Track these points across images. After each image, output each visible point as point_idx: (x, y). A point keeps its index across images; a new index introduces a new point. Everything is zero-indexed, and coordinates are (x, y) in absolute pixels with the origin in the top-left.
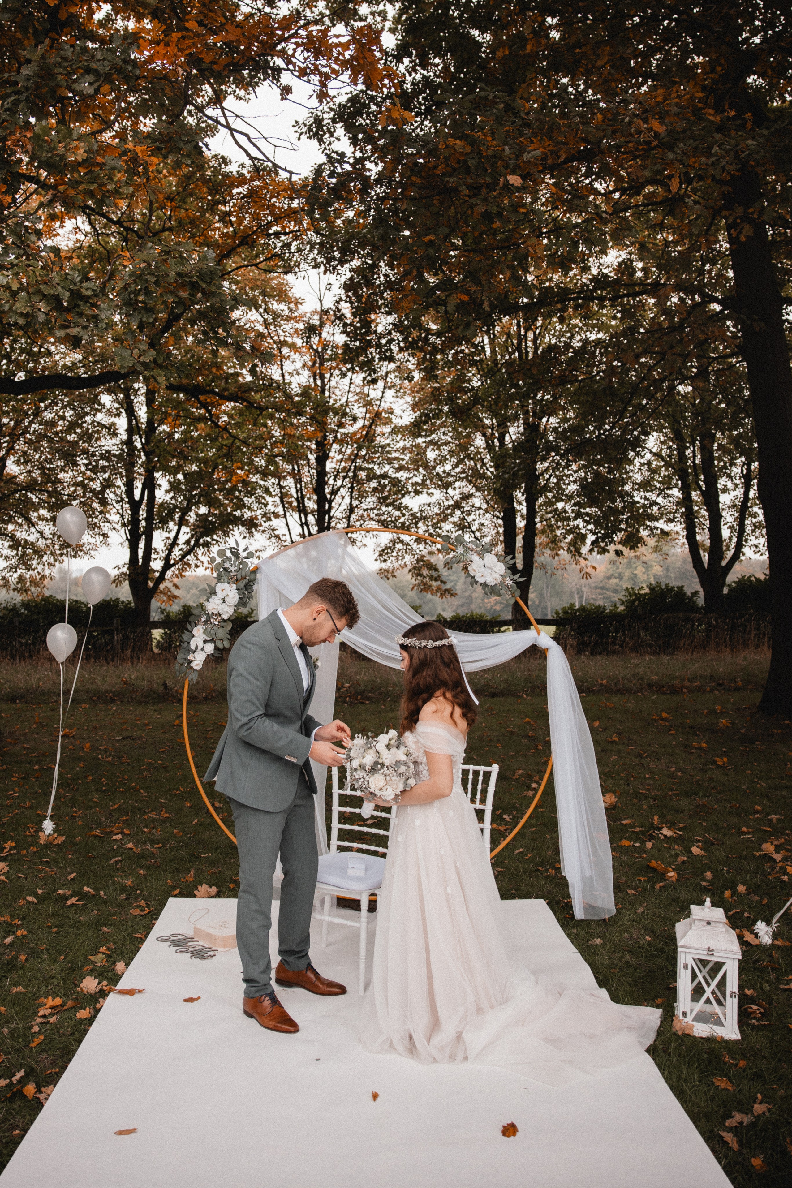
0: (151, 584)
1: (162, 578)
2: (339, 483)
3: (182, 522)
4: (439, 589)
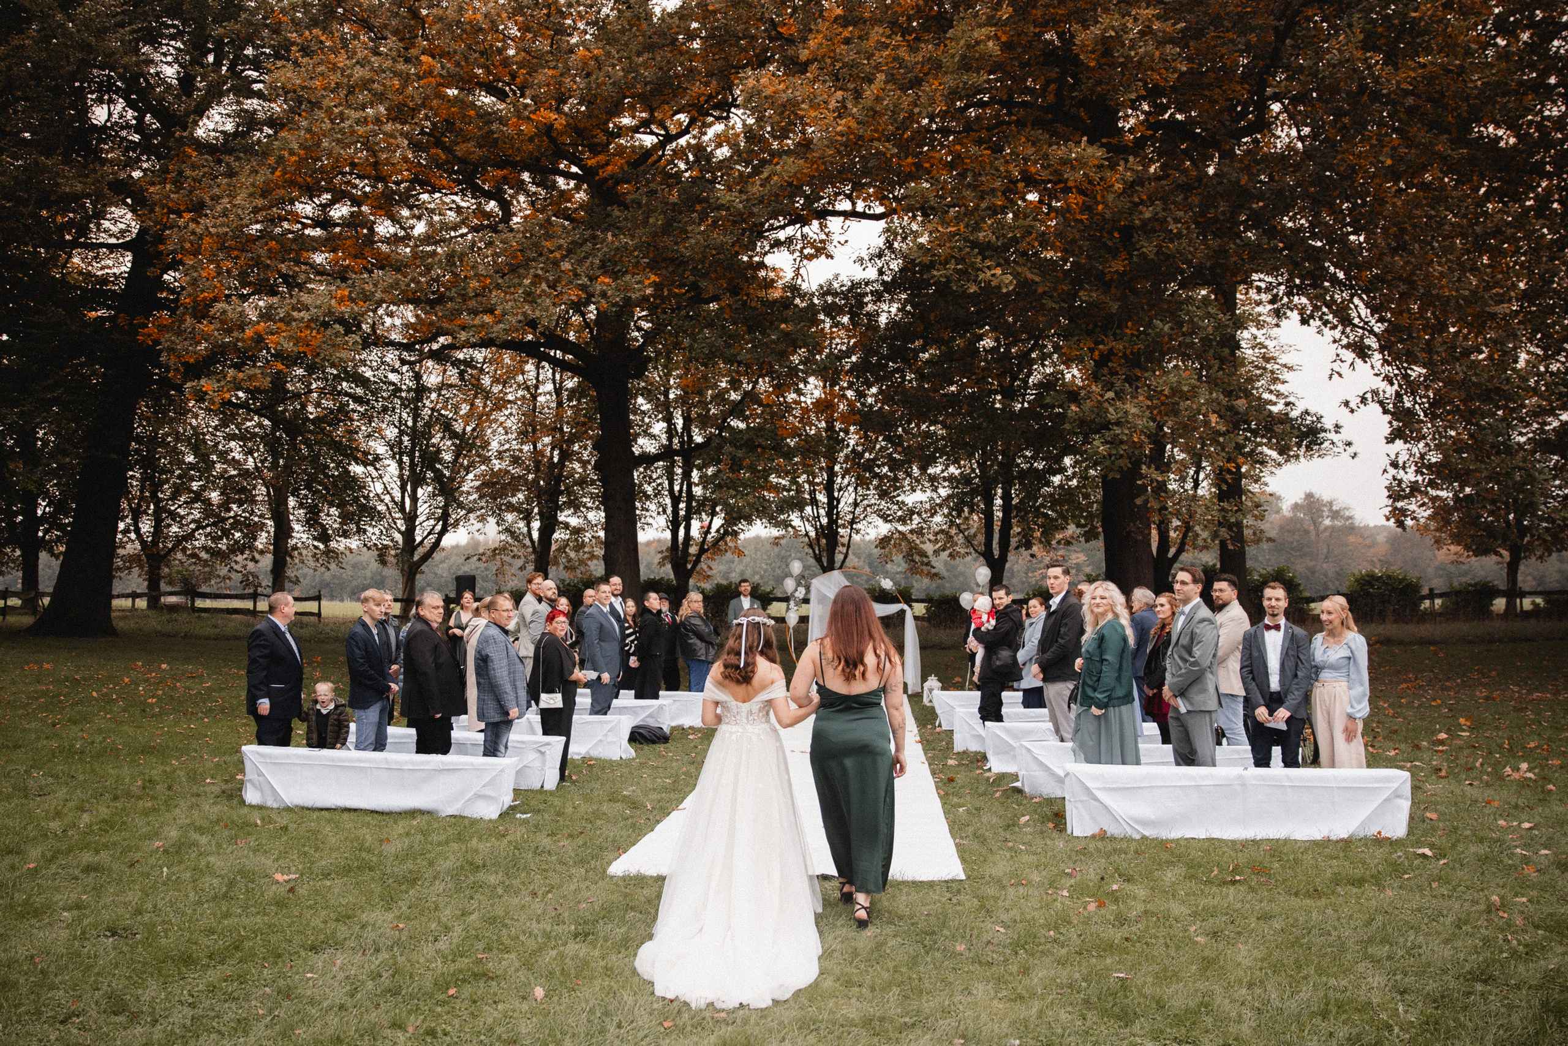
0: (689, 566)
1: (698, 561)
2: (846, 481)
3: (713, 514)
4: (929, 573)
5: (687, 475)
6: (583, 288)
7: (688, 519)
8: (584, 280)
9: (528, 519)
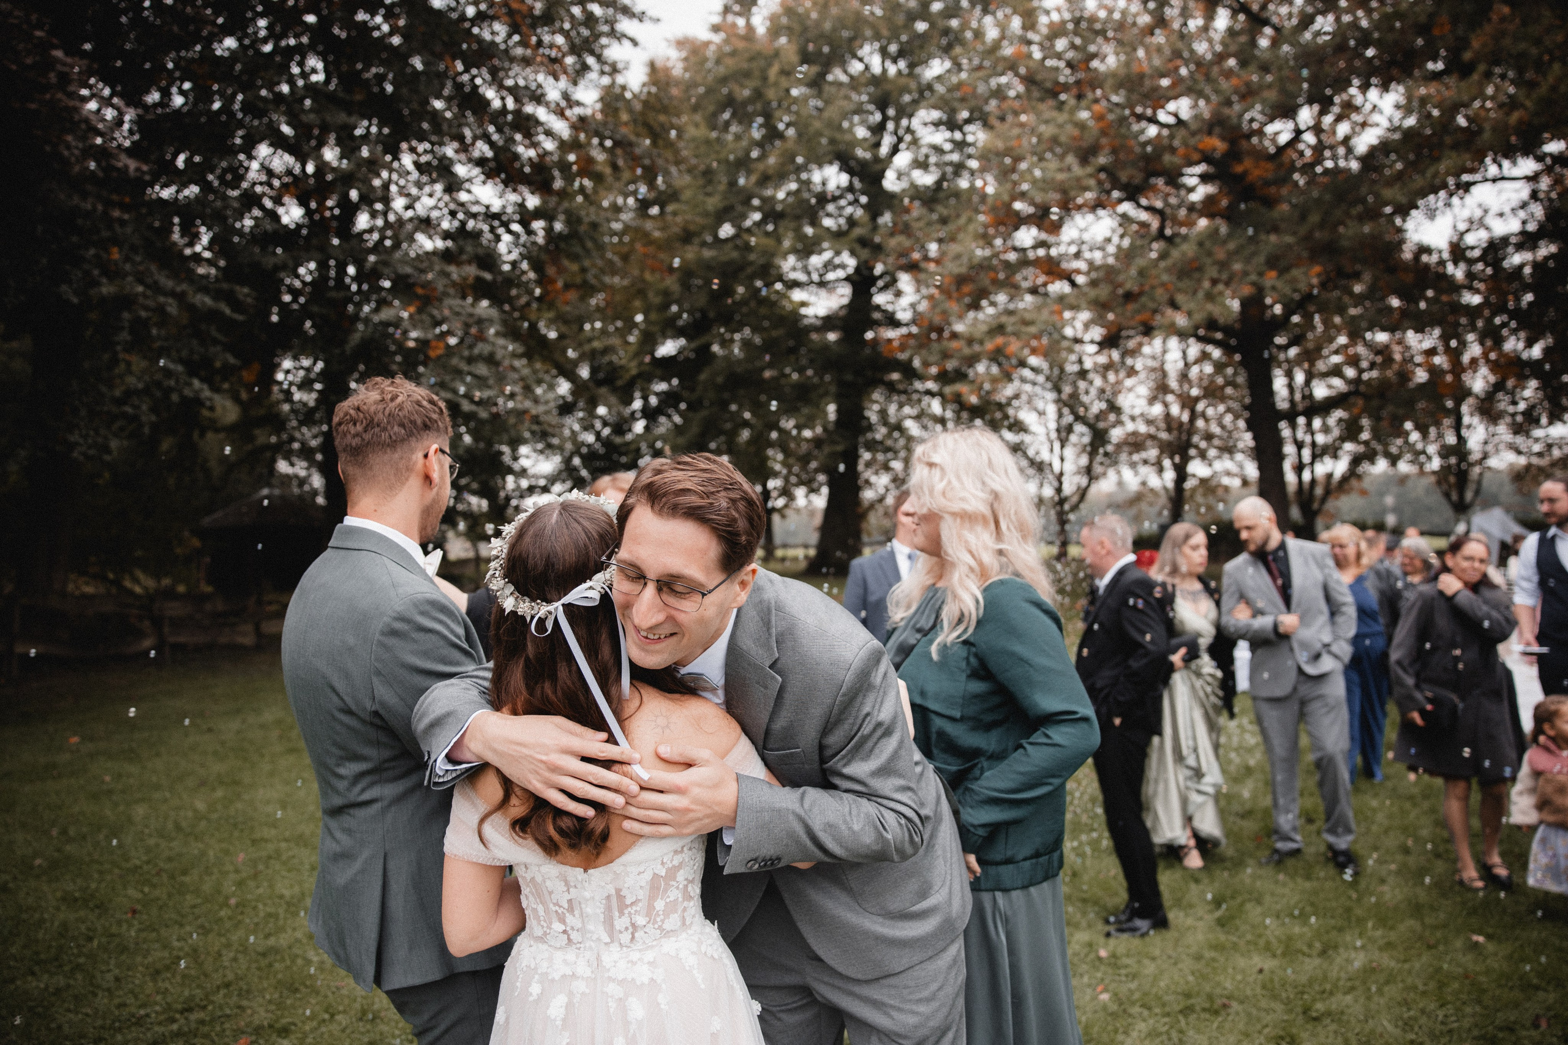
5: (1309, 424)
6: (1254, 284)
7: (1312, 463)
8: (1253, 277)
9: (1161, 470)
